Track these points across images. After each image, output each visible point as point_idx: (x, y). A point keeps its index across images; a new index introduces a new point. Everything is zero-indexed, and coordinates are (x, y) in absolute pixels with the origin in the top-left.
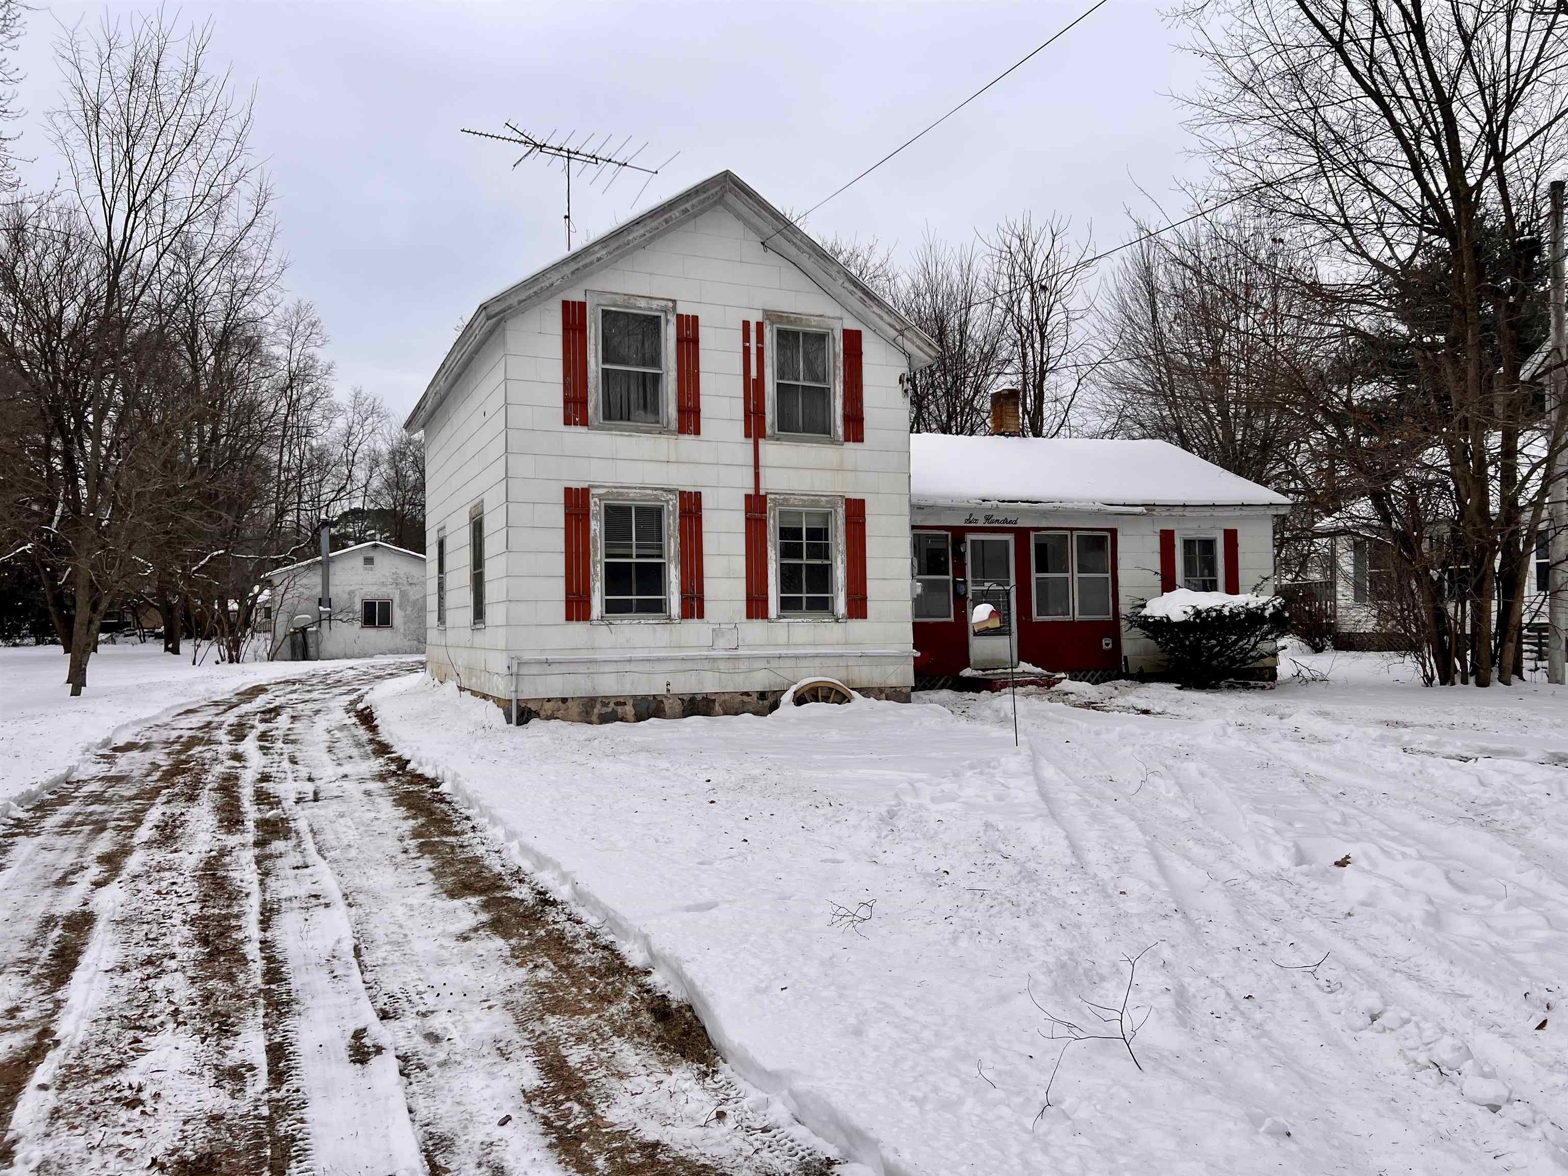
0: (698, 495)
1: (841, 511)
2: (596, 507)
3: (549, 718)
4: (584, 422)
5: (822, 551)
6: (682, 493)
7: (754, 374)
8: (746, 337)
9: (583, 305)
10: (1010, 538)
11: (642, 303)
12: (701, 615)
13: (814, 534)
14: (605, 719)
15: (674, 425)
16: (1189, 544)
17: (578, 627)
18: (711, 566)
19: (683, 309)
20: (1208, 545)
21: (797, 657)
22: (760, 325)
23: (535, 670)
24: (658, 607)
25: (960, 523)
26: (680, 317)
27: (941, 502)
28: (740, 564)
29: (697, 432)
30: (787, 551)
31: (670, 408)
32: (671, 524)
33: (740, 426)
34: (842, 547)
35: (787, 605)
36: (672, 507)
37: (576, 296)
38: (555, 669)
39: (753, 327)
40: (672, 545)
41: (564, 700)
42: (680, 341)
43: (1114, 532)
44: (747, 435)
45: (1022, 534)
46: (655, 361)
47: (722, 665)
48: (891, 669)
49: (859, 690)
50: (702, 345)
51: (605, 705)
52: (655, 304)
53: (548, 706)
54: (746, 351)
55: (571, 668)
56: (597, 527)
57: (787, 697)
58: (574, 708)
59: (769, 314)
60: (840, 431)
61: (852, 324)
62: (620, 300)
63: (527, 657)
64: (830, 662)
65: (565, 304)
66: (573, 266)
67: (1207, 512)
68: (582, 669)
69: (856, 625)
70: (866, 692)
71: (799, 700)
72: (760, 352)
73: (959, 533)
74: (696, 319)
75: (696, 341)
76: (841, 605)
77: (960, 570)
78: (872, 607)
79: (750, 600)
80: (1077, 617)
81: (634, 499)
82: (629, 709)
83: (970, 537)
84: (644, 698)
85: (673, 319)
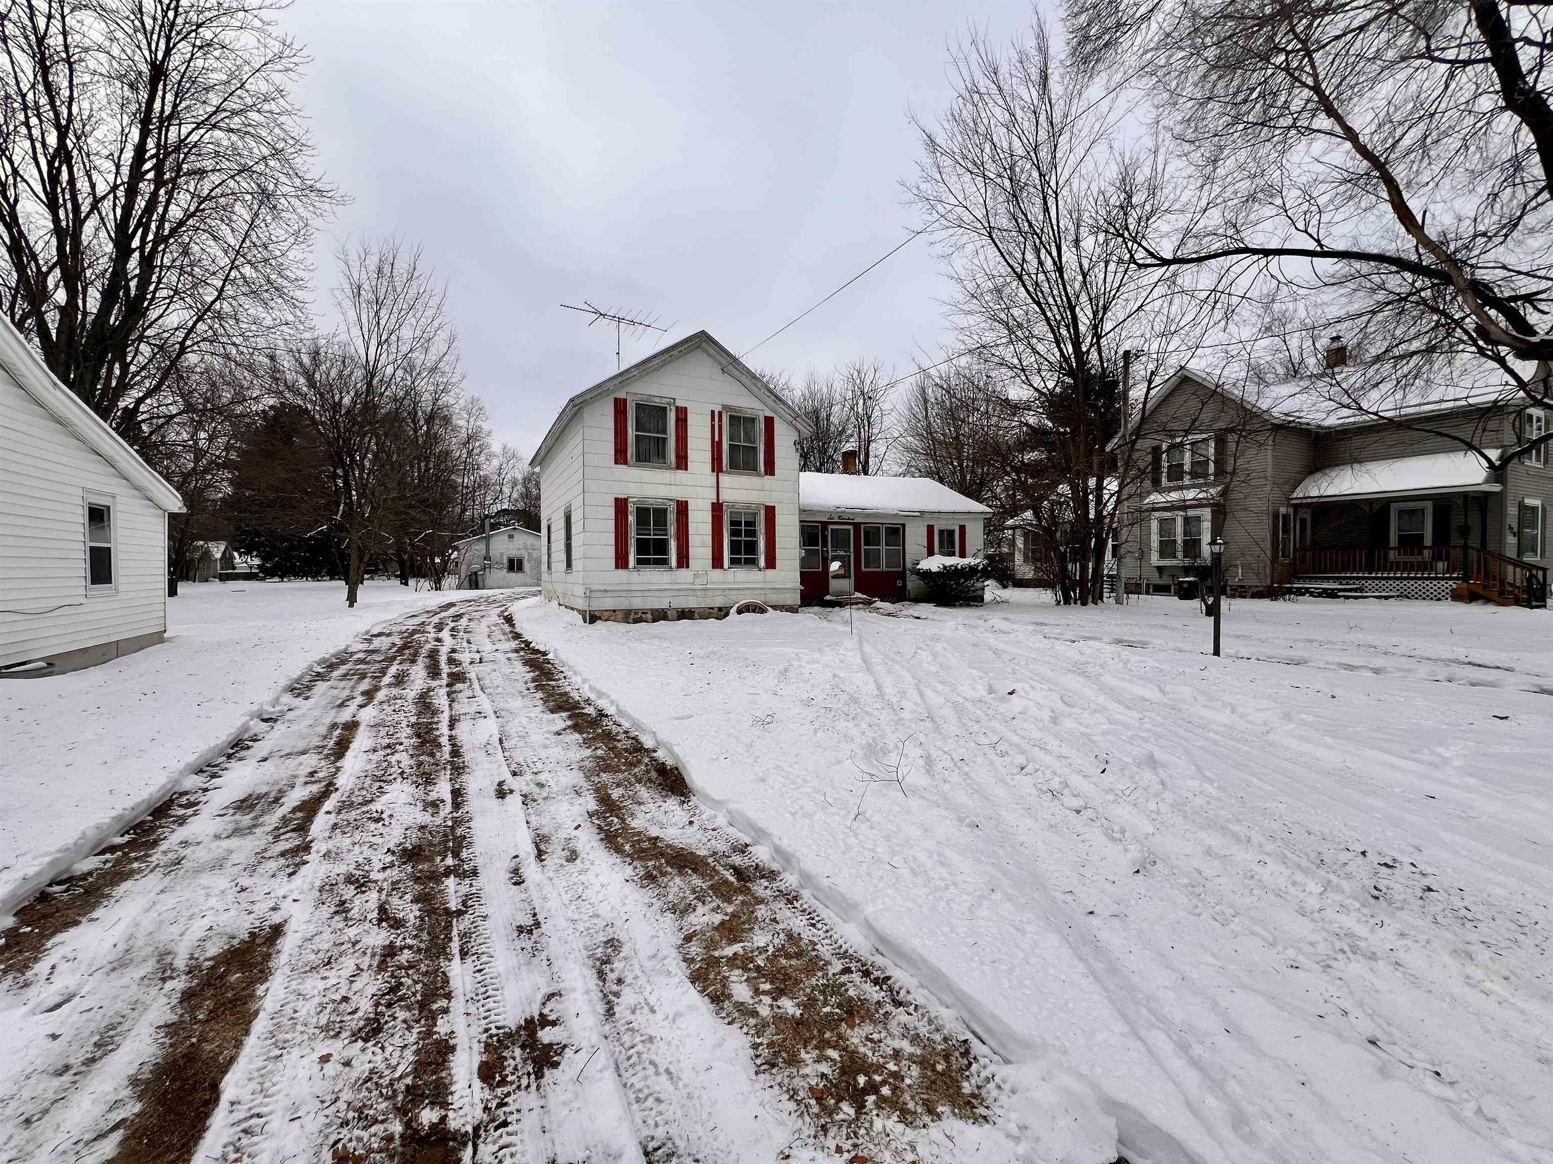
0: (686, 502)
1: (763, 512)
2: (631, 508)
3: (607, 620)
4: (625, 462)
5: (753, 533)
6: (678, 501)
7: (717, 439)
8: (713, 419)
9: (625, 400)
10: (851, 527)
11: (657, 400)
12: (688, 567)
13: (748, 524)
14: (636, 621)
15: (674, 465)
16: (941, 532)
17: (621, 572)
18: (693, 540)
19: (679, 403)
20: (951, 533)
21: (738, 589)
22: (720, 413)
23: (599, 594)
24: (664, 562)
25: (826, 520)
26: (677, 408)
27: (815, 508)
28: (709, 540)
29: (686, 469)
30: (734, 533)
31: (672, 456)
32: (672, 517)
33: (709, 466)
34: (763, 531)
35: (734, 562)
36: (672, 507)
37: (621, 395)
38: (609, 594)
39: (716, 414)
40: (672, 529)
41: (614, 611)
42: (678, 420)
43: (904, 525)
44: (713, 471)
45: (857, 526)
46: (664, 431)
47: (698, 593)
48: (788, 595)
49: (771, 607)
50: (689, 423)
51: (636, 613)
52: (664, 400)
53: (606, 614)
54: (713, 426)
55: (619, 594)
56: (632, 519)
57: (733, 610)
58: (620, 616)
59: (724, 407)
60: (763, 469)
61: (769, 414)
62: (645, 398)
63: (594, 587)
64: (758, 592)
65: (616, 399)
66: (620, 379)
67: (951, 516)
68: (624, 594)
69: (770, 572)
70: (775, 607)
71: (740, 612)
72: (720, 427)
73: (825, 525)
74: (686, 408)
75: (686, 420)
76: (762, 563)
77: (825, 544)
78: (778, 563)
79: (714, 559)
80: (884, 568)
81: (651, 504)
82: (649, 616)
83: (830, 527)
84: (657, 610)
85: (674, 409)
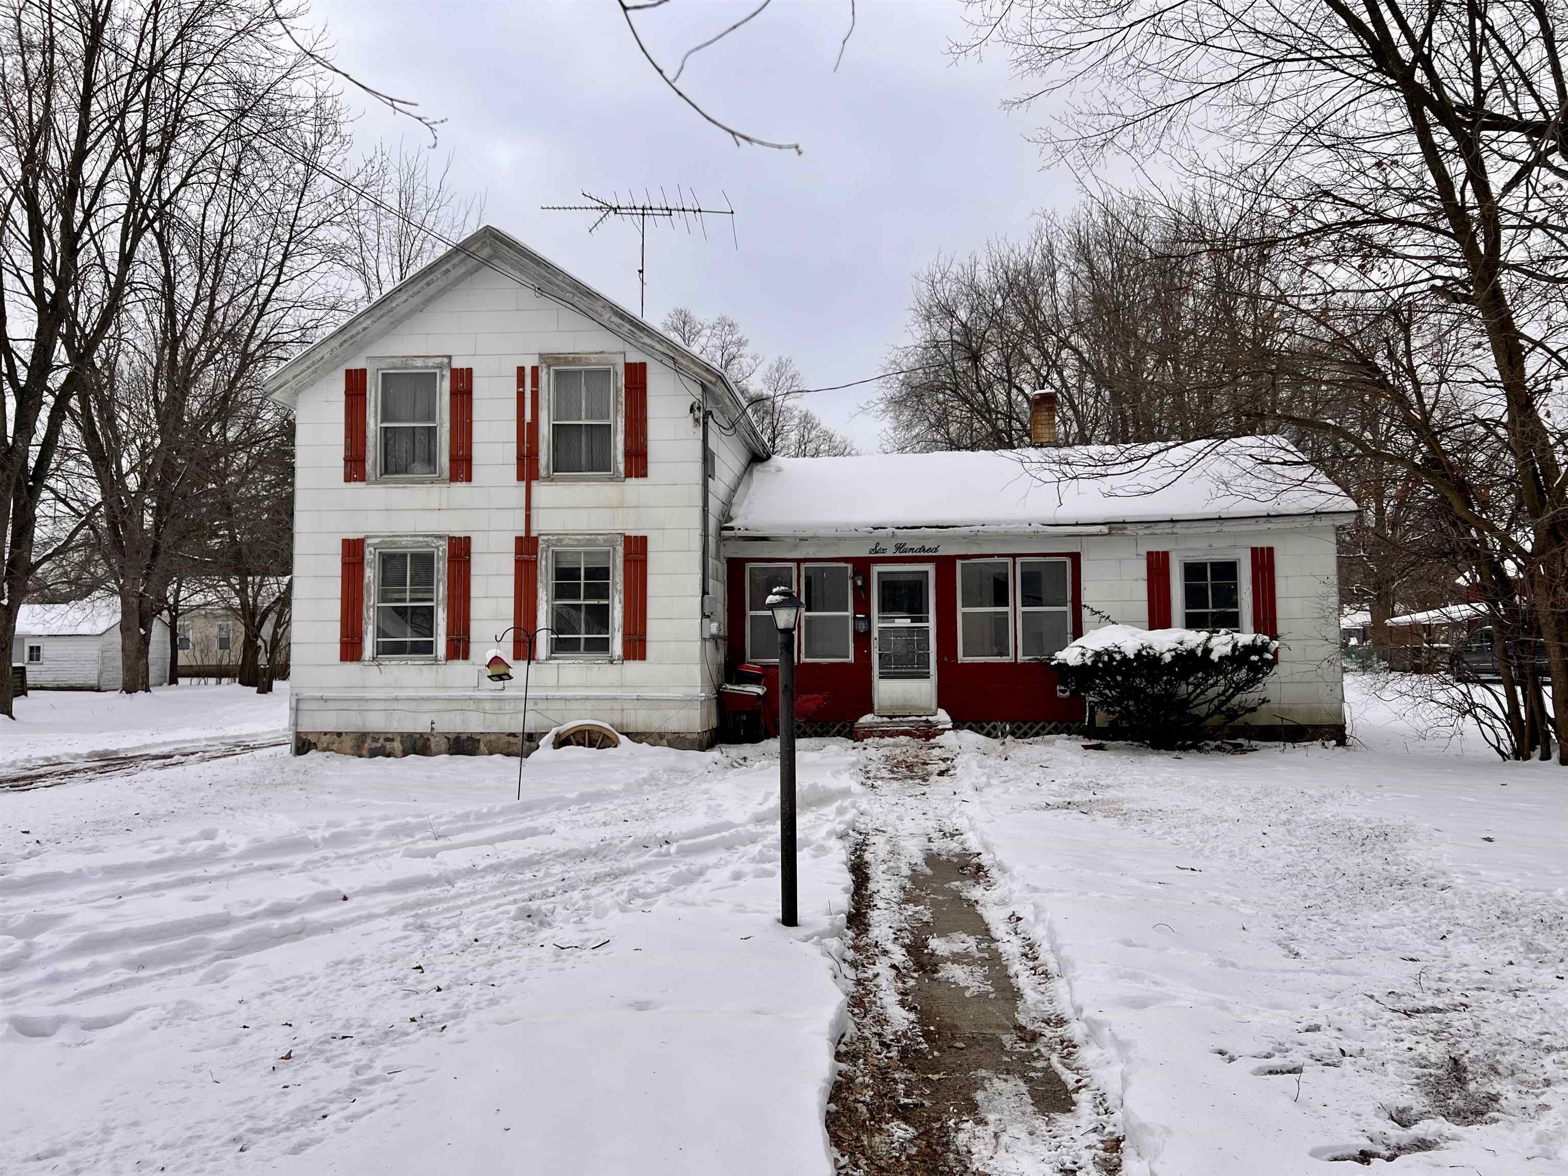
0: (468, 539)
1: (620, 550)
2: (370, 555)
3: (325, 750)
4: (362, 478)
5: (604, 592)
6: (451, 538)
7: (528, 418)
8: (521, 382)
9: (364, 371)
10: (930, 568)
11: (419, 363)
12: (466, 656)
13: (591, 573)
14: (373, 754)
15: (446, 474)
16: (1193, 571)
17: (352, 667)
18: (479, 608)
19: (457, 364)
20: (1228, 570)
21: (566, 699)
22: (535, 370)
23: (314, 705)
25: (864, 553)
26: (454, 372)
28: (508, 607)
29: (469, 479)
30: (560, 592)
31: (444, 459)
32: (441, 568)
33: (513, 470)
34: (620, 586)
35: (560, 646)
36: (441, 550)
37: (357, 364)
38: (330, 705)
39: (528, 372)
40: (441, 590)
41: (339, 734)
42: (453, 393)
43: (1076, 558)
44: (520, 478)
45: (945, 565)
46: (431, 416)
47: (487, 706)
48: (671, 713)
49: (627, 734)
50: (475, 395)
51: (375, 740)
52: (430, 362)
53: (324, 739)
54: (521, 397)
55: (344, 705)
56: (371, 574)
57: (546, 742)
58: (348, 742)
59: (548, 359)
60: (621, 467)
61: (635, 357)
62: (398, 362)
63: (307, 693)
64: (603, 705)
65: (348, 372)
66: (341, 338)
68: (355, 706)
69: (633, 666)
70: (636, 737)
71: (561, 742)
72: (535, 396)
73: (862, 566)
74: (470, 370)
75: (469, 392)
76: (617, 646)
77: (862, 605)
78: (652, 648)
80: (1021, 658)
81: (408, 546)
82: (397, 745)
83: (876, 569)
84: (410, 735)
85: (447, 373)
